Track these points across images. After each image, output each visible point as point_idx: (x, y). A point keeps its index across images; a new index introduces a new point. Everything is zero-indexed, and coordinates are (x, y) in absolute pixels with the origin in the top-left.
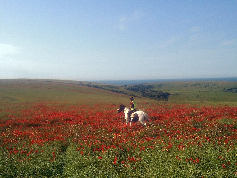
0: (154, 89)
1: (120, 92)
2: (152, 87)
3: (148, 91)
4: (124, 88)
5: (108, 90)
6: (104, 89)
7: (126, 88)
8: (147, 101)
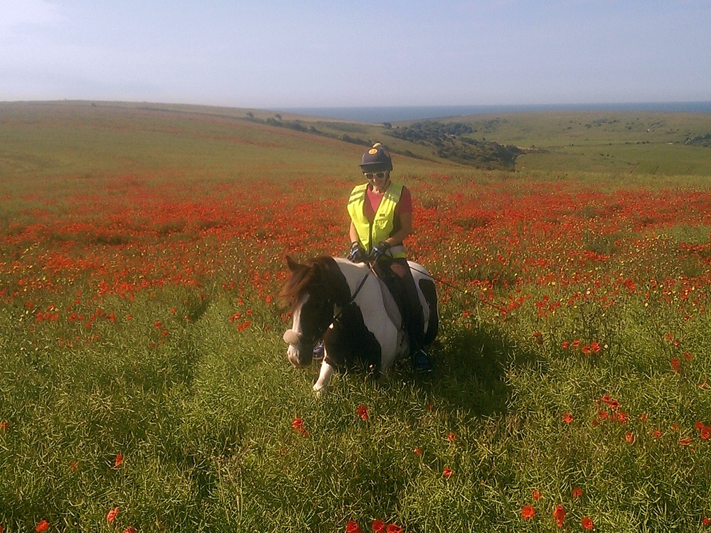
0: (472, 136)
2: (467, 129)
3: (454, 141)
4: (384, 130)
5: (334, 136)
8: (449, 171)
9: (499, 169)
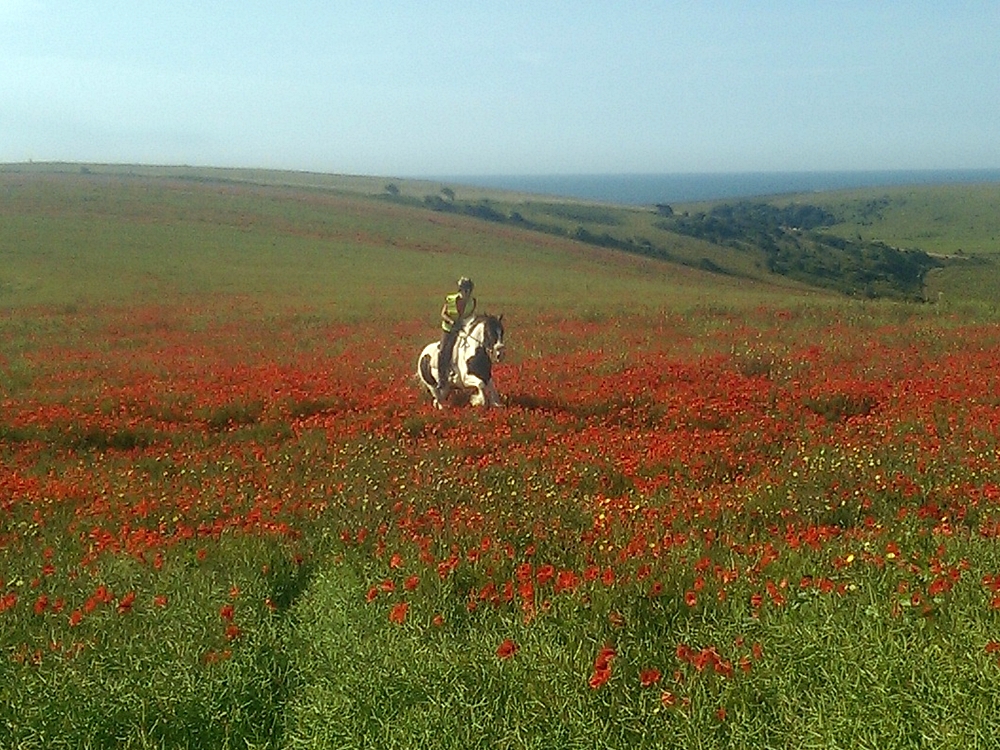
0: (834, 231)
1: (627, 246)
2: (825, 217)
3: (799, 240)
4: (657, 219)
5: (558, 231)
6: (529, 225)
7: (666, 219)
8: (792, 301)
9: (890, 296)
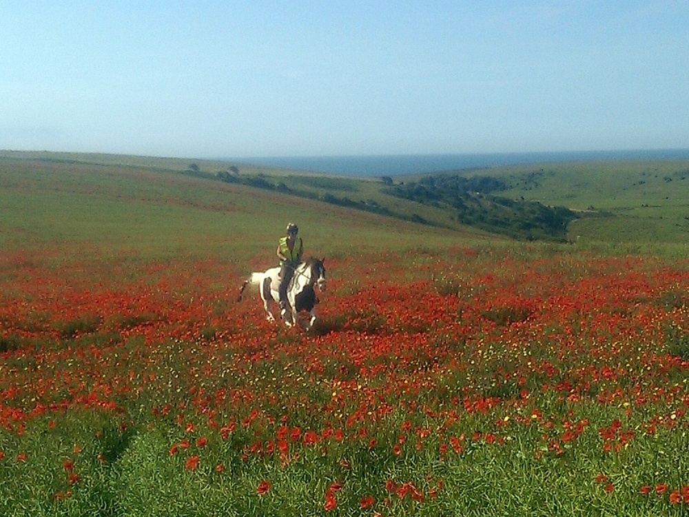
0: (505, 194)
2: (498, 184)
3: (480, 200)
4: (381, 187)
5: (312, 196)
6: (291, 192)
7: (388, 187)
8: (474, 243)
9: (543, 239)
